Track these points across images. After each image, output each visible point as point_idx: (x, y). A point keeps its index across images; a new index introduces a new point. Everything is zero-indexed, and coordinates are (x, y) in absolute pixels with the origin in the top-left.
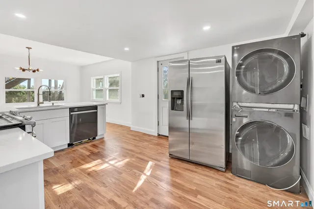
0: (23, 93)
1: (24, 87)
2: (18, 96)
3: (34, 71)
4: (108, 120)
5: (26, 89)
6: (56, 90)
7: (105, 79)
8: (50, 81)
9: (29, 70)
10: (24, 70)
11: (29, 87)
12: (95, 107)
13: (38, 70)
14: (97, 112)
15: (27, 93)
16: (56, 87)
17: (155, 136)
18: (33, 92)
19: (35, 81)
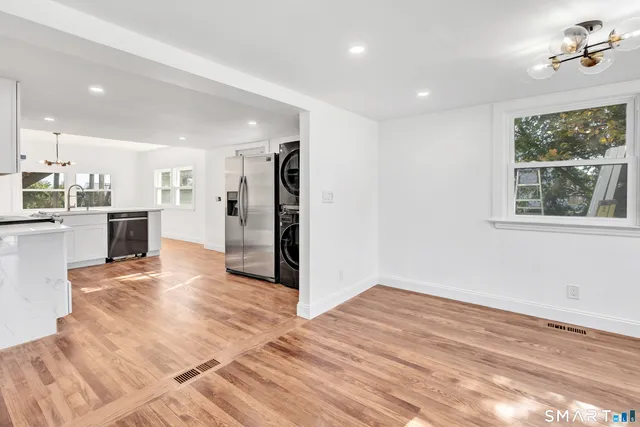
0: (46, 195)
1: (47, 185)
2: (36, 200)
3: (64, 165)
4: (165, 234)
5: (51, 189)
6: (101, 190)
7: (174, 173)
8: (92, 176)
9: (57, 163)
10: (50, 164)
11: (56, 185)
12: (145, 214)
13: (69, 163)
14: (146, 221)
15: (52, 194)
16: (101, 184)
17: (220, 253)
18: (63, 193)
19: (66, 177)
